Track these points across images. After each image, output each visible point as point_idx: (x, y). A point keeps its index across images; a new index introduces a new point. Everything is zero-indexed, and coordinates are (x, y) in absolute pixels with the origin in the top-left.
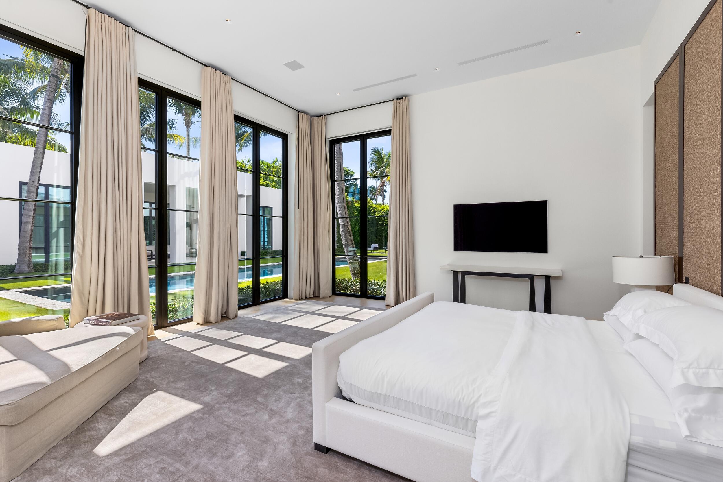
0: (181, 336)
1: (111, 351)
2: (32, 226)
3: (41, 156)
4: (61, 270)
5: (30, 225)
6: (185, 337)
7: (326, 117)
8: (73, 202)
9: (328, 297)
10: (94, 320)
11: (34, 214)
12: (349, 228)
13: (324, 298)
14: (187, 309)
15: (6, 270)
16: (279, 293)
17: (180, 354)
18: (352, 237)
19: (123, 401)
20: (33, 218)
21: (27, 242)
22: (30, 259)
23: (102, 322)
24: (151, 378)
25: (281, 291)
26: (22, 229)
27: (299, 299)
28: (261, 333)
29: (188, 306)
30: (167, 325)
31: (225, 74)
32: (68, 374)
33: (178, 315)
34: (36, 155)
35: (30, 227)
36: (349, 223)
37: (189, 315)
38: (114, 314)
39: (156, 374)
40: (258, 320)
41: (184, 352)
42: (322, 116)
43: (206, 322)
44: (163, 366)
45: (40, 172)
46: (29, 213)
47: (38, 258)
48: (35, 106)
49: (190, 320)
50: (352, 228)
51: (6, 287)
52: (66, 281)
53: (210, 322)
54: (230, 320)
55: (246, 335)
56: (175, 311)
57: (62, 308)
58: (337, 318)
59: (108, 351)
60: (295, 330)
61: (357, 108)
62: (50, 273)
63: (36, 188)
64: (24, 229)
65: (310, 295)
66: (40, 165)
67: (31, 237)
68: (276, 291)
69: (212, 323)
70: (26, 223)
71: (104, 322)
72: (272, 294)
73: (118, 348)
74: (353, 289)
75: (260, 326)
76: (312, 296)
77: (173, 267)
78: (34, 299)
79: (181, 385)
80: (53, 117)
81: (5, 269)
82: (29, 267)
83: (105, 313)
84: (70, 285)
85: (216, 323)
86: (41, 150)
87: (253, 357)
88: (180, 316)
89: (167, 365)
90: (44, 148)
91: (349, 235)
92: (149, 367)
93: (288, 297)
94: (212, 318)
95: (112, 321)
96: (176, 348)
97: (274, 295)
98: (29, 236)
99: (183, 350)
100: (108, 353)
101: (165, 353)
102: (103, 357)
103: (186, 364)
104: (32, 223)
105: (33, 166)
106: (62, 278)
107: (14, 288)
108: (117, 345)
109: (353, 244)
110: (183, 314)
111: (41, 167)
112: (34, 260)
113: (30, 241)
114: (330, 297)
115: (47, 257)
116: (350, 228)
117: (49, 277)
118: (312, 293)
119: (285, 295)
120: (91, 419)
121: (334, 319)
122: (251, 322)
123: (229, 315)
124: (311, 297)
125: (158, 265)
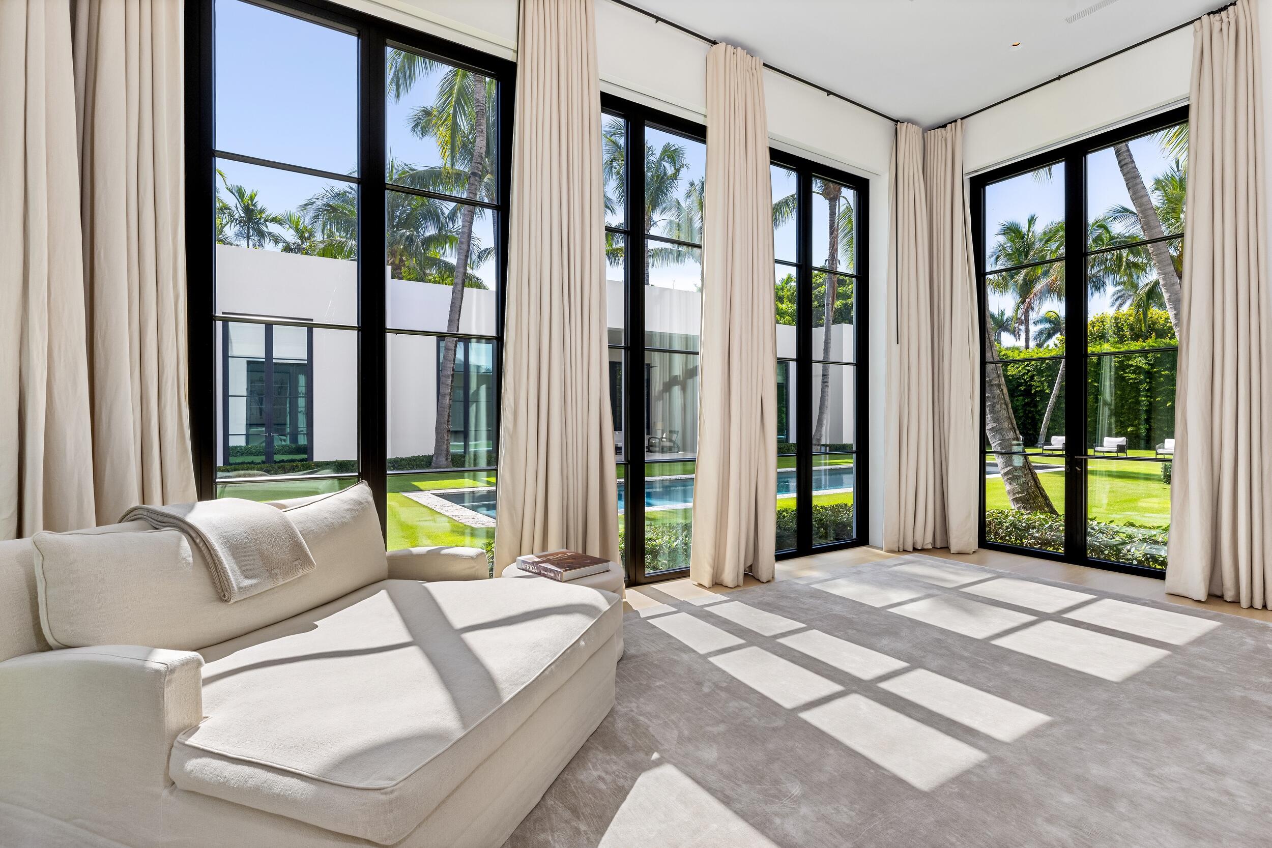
0: (674, 610)
1: (571, 649)
2: (450, 399)
3: (460, 297)
4: (483, 463)
5: (448, 398)
6: (683, 615)
7: (964, 121)
8: (500, 335)
9: (971, 552)
10: (533, 563)
11: (452, 381)
12: (1002, 390)
13: (959, 554)
14: (676, 549)
15: (422, 463)
16: (845, 532)
17: (685, 657)
18: (1011, 411)
19: (595, 774)
20: (451, 388)
21: (444, 423)
22: (448, 447)
23: (546, 570)
24: (640, 715)
25: (851, 527)
26: (439, 404)
27: (899, 551)
28: (850, 632)
29: (677, 545)
30: (643, 581)
31: (751, 52)
32: (497, 708)
33: (660, 561)
34: (454, 295)
35: (448, 401)
36: (1003, 379)
37: (682, 565)
38: (565, 553)
39: (648, 705)
40: (826, 595)
41: (692, 655)
42: (956, 121)
43: (717, 584)
44: (658, 684)
45: (459, 320)
46: (446, 381)
47: (456, 447)
48: (455, 230)
49: (684, 574)
50: (1009, 390)
51: (421, 488)
52: (489, 483)
53: (722, 585)
54: (763, 586)
55: (815, 632)
56: (655, 553)
57: (483, 526)
58: (1042, 617)
59: (566, 648)
60: (937, 635)
61: (1059, 78)
62: (467, 468)
63: (455, 343)
64: (442, 403)
65: (925, 544)
66: (458, 309)
67: (449, 416)
68: (841, 527)
69: (727, 587)
70: (444, 395)
71: (551, 571)
72: (832, 533)
73: (582, 643)
74: (1035, 538)
75: (838, 609)
76: (930, 547)
77: (653, 464)
78: (451, 508)
79: (710, 754)
80: (473, 242)
81: (422, 461)
82: (447, 459)
83: (547, 551)
84: (494, 488)
85: (735, 587)
86: (459, 287)
87: (858, 702)
88: (663, 563)
89: (666, 682)
90: (463, 286)
91: (1004, 406)
92: (631, 682)
93: (869, 544)
94: (729, 576)
95: (564, 571)
96: (673, 641)
97: (836, 536)
98: (447, 413)
99: (687, 646)
100: (565, 654)
101: (654, 649)
102: (557, 663)
103: (706, 690)
104: (450, 396)
105: (451, 311)
106: (483, 476)
107: (430, 488)
108: (581, 635)
109: (1014, 428)
110: (669, 561)
111: (460, 312)
112: (452, 450)
113: (448, 421)
114: (974, 552)
115: (466, 446)
116: (1005, 391)
117: (466, 474)
118: (929, 539)
119: (863, 539)
120: (538, 813)
121: (1032, 618)
122: (812, 596)
123: (760, 573)
124: (925, 547)
125: (629, 459)
